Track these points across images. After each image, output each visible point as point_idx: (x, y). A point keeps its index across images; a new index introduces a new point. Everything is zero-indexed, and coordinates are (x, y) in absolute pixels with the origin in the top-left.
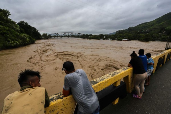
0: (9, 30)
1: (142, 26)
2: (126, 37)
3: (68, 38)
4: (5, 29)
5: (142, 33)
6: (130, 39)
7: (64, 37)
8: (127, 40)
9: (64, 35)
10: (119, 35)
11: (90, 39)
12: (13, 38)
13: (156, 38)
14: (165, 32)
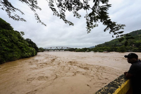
0: (24, 45)
1: (114, 41)
2: (106, 49)
3: (59, 51)
4: (22, 45)
5: (116, 46)
6: (109, 51)
7: (56, 51)
8: (107, 52)
9: (56, 49)
10: (99, 48)
11: (77, 51)
12: (27, 51)
13: (129, 50)
14: (134, 45)
